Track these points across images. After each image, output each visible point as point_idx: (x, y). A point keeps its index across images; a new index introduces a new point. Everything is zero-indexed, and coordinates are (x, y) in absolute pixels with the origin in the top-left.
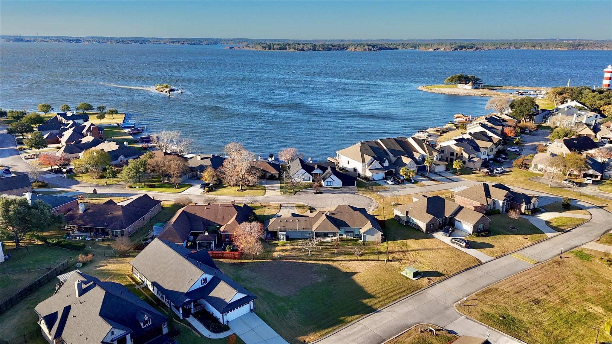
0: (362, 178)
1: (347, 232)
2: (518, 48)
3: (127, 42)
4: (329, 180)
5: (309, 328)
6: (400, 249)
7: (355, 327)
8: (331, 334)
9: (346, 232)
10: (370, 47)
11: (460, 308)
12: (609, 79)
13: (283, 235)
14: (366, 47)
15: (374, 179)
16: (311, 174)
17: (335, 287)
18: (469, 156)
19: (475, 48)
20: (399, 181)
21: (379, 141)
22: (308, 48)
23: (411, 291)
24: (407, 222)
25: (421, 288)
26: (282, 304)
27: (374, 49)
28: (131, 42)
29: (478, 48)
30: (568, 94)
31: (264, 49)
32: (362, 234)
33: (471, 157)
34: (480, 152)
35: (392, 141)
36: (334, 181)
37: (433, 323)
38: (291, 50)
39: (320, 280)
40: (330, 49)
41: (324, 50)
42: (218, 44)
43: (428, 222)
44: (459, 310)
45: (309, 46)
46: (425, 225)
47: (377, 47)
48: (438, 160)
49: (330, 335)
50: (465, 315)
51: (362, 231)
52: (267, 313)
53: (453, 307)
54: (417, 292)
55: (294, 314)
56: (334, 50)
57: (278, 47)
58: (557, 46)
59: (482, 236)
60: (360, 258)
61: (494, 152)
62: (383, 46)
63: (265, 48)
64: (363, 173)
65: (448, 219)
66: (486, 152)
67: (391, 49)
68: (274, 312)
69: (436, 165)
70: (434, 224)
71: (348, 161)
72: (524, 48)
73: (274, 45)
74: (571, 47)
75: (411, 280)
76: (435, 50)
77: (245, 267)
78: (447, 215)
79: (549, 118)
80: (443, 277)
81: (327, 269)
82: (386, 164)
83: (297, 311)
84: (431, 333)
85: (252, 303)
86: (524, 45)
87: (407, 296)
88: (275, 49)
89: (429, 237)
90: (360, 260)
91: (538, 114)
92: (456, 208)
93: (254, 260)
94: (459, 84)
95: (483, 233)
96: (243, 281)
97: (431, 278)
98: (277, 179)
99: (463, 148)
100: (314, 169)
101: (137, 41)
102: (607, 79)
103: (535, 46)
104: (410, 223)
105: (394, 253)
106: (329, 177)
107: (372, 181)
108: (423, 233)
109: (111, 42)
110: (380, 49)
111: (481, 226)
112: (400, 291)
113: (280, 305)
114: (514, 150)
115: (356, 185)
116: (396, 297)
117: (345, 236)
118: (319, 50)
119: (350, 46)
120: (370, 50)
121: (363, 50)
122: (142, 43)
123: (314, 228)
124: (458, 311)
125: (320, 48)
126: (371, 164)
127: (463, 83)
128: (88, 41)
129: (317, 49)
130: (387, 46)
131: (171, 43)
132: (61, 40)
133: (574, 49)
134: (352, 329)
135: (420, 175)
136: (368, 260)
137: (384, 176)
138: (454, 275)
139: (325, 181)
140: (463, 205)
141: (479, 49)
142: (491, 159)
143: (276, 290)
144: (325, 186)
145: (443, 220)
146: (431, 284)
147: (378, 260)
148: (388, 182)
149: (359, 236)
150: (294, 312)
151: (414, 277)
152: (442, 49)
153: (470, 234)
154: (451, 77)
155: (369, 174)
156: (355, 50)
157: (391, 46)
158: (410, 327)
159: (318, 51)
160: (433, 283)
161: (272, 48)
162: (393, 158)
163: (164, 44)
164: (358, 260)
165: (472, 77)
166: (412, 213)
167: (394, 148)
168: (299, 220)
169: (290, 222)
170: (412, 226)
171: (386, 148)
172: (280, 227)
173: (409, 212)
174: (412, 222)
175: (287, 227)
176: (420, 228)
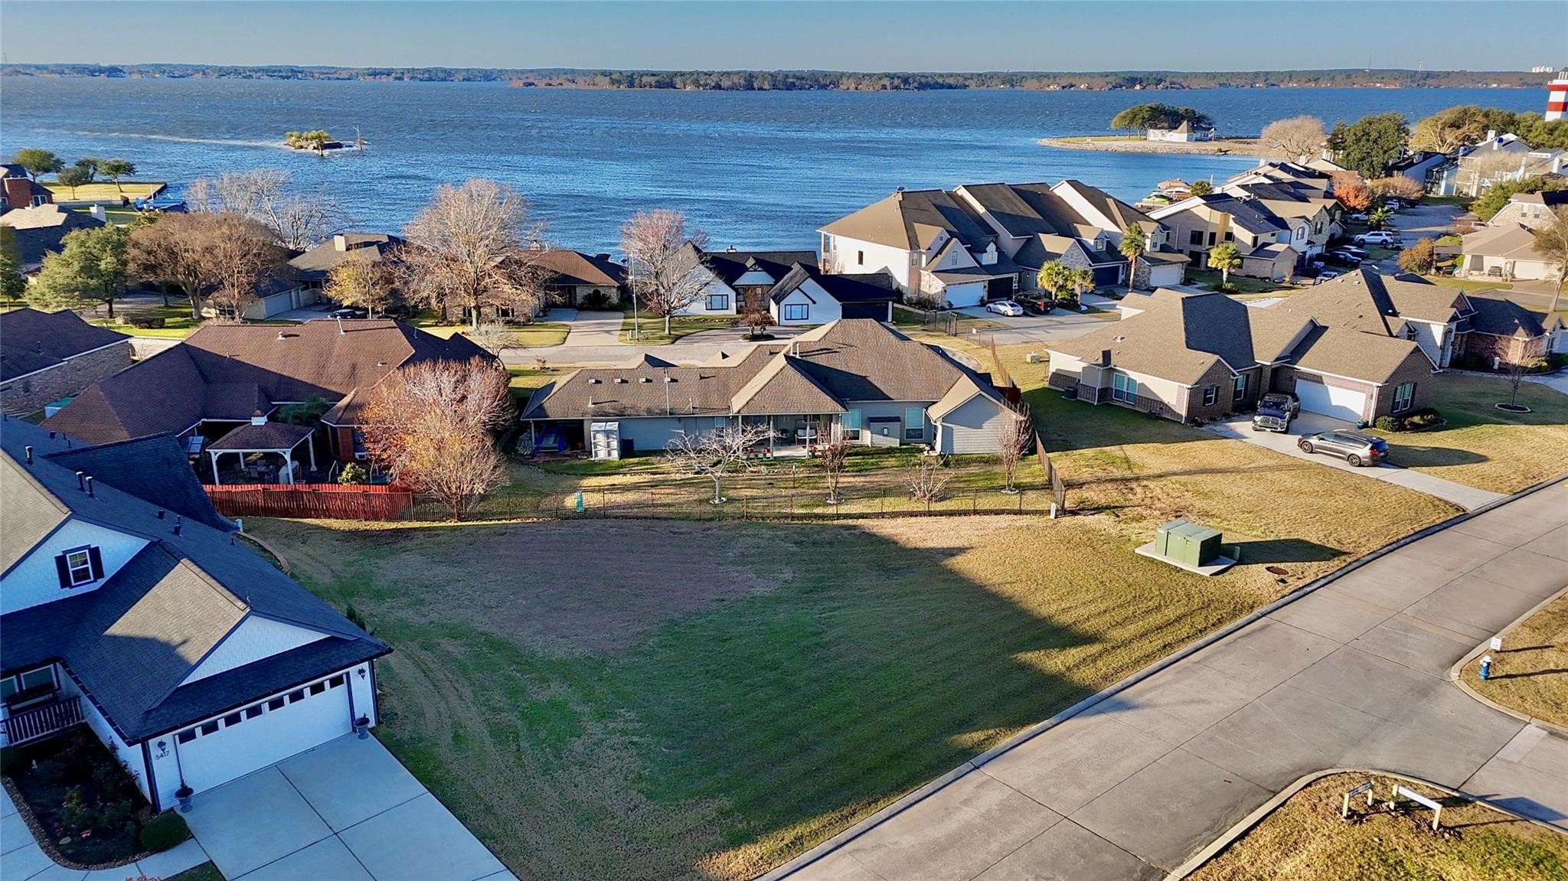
0: (910, 303)
1: (873, 420)
2: (1273, 85)
3: (248, 73)
4: (795, 297)
5: (692, 818)
6: (1101, 474)
7: (966, 802)
8: (827, 845)
9: (870, 421)
10: (896, 82)
11: (1494, 687)
12: (1561, 107)
13: (608, 434)
14: (886, 82)
15: (950, 304)
16: (733, 288)
17: (836, 613)
18: (1255, 239)
19: (1167, 84)
20: (1035, 306)
21: (963, 192)
22: (734, 83)
23: (1212, 619)
24: (1105, 392)
25: (1252, 608)
26: (557, 690)
27: (907, 87)
28: (258, 74)
29: (1174, 83)
30: (1476, 124)
31: (615, 87)
32: (938, 424)
33: (1259, 243)
34: (1288, 228)
35: (1005, 191)
36: (814, 302)
37: (1392, 767)
38: (688, 88)
39: (761, 589)
40: (791, 87)
41: (775, 87)
42: (494, 79)
43: (1196, 379)
44: (1492, 697)
45: (736, 79)
46: (1187, 392)
47: (914, 81)
48: (1158, 248)
49: (817, 850)
50: (1534, 721)
51: (936, 413)
52: (456, 737)
53: (1451, 684)
54: (1239, 622)
55: (616, 739)
56: (801, 89)
57: (653, 80)
58: (1373, 78)
59: (1416, 428)
60: (937, 507)
61: (1324, 238)
62: (930, 79)
63: (619, 82)
64: (914, 287)
65: (1268, 374)
66: (1304, 228)
67: (950, 87)
68: (498, 733)
69: (1155, 262)
70: (1218, 388)
71: (861, 254)
72: (1290, 85)
73: (642, 76)
74: (1409, 80)
75: (1193, 575)
76: (1064, 87)
77: (409, 544)
78: (1265, 354)
79: (1445, 175)
80: (1335, 564)
81: (795, 549)
82: (990, 257)
83: (630, 726)
84: (1412, 824)
85: (362, 685)
86: (1288, 78)
87: (1200, 642)
88: (645, 86)
89: (1203, 435)
90: (941, 514)
91: (1412, 164)
92: (1297, 332)
93: (460, 520)
94: (1151, 131)
95: (1416, 419)
96: (379, 596)
97: (1282, 566)
98: (613, 309)
99: (1232, 216)
100: (744, 269)
101: (275, 71)
102: (1556, 107)
103: (1316, 80)
104: (1119, 394)
105: (1081, 485)
106: (797, 287)
107: (943, 309)
108: (1176, 427)
109: (204, 74)
110: (922, 86)
111: (1404, 393)
112: (1156, 619)
113: (544, 696)
114: (1379, 239)
115: (890, 319)
116: (1147, 646)
117: (867, 438)
118: (763, 89)
119: (844, 79)
120: (897, 88)
121: (877, 88)
122: (288, 78)
123: (737, 403)
124: (1489, 703)
125: (766, 83)
126: (940, 252)
127: (1163, 128)
128: (141, 73)
129: (755, 85)
130: (940, 81)
131: (366, 77)
132: (67, 71)
133: (1415, 85)
134: (948, 812)
135: (1101, 295)
136: (976, 512)
137: (984, 293)
138: (1376, 556)
139: (782, 304)
140: (1321, 322)
141: (1178, 86)
142: (1319, 257)
143: (539, 632)
144: (783, 322)
145: (1248, 376)
146: (1292, 588)
147: (1020, 512)
148: (1002, 308)
149: (923, 435)
150: (614, 731)
151: (1201, 564)
152: (1082, 86)
153: (1366, 425)
154: (1128, 110)
155: (932, 285)
156: (857, 88)
157: (951, 81)
158: (1275, 793)
159: (759, 89)
160: (1301, 584)
161: (637, 81)
162: (1011, 242)
163: (349, 79)
164: (930, 514)
165: (1187, 110)
166: (1124, 354)
167: (1012, 209)
168: (675, 378)
169: (639, 386)
170: (1127, 406)
171: (984, 210)
172: (594, 404)
173: (1112, 352)
174: (1125, 390)
175: (626, 402)
176: (1161, 408)
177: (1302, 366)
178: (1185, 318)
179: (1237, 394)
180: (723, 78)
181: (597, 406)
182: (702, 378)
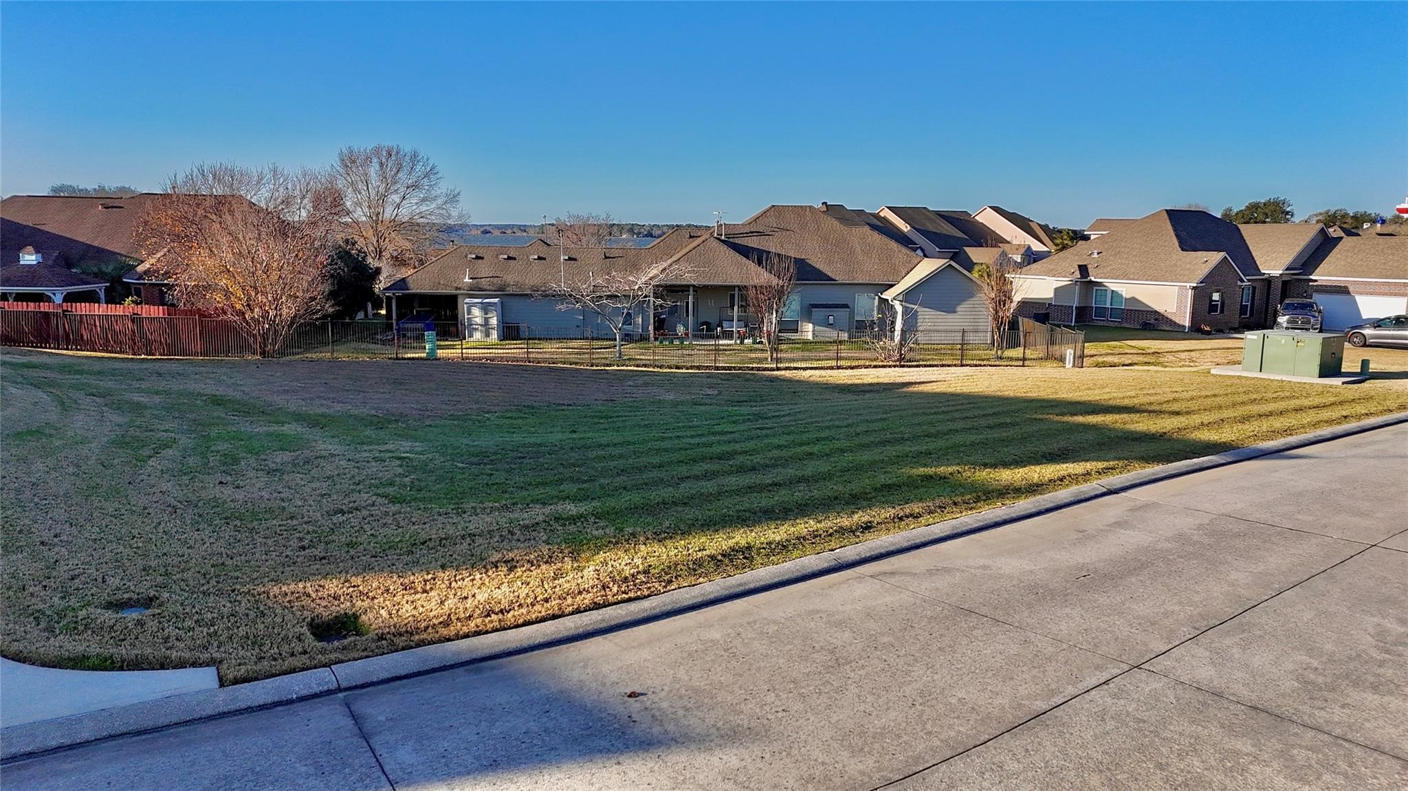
1: (816, 308)
9: (812, 308)
13: (486, 307)
21: (886, 213)
24: (1083, 310)
32: (897, 303)
35: (930, 215)
43: (1200, 277)
46: (1190, 294)
51: (894, 292)
65: (1277, 285)
70: (1223, 295)
78: (1271, 264)
90: (917, 366)
104: (1101, 311)
108: (1180, 334)
117: (807, 331)
136: (963, 365)
145: (1254, 289)
147: (1022, 366)
162: (938, 253)
164: (901, 366)
166: (1104, 267)
167: (936, 228)
168: (573, 256)
169: (529, 263)
170: (1111, 324)
171: (909, 228)
172: (471, 278)
173: (1089, 266)
174: (1108, 305)
175: (510, 278)
176: (1156, 319)
177: (1321, 276)
178: (1173, 226)
179: (1243, 309)
180: (654, 229)
181: (475, 281)
182: (606, 257)
